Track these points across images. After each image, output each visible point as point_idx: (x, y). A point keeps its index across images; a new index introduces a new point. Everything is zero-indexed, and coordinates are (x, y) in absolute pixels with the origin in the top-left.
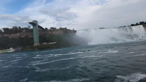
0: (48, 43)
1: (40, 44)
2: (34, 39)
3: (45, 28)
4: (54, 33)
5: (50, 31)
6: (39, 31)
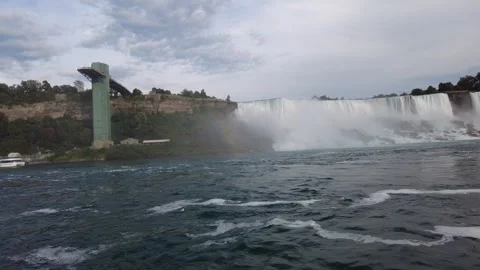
0: (141, 142)
1: (112, 143)
2: (96, 124)
3: (131, 91)
4: (164, 107)
5: (150, 99)
6: (112, 98)
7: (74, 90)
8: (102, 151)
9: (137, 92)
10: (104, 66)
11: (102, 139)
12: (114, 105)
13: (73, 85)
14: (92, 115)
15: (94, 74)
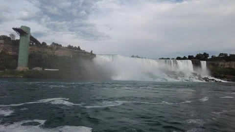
0: (43, 69)
1: (28, 69)
2: (19, 58)
3: (41, 43)
4: (57, 52)
5: (51, 48)
6: (30, 45)
7: (9, 38)
8: (22, 72)
9: (44, 44)
10: (28, 29)
11: (22, 65)
12: (31, 49)
13: (9, 36)
14: (18, 53)
15: (22, 32)
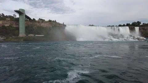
0: (35, 35)
1: (25, 35)
2: (20, 29)
3: (32, 19)
4: (42, 25)
5: (38, 22)
6: (26, 21)
7: (13, 17)
8: (22, 38)
9: (34, 19)
10: (24, 10)
11: (22, 33)
12: (26, 23)
13: (12, 16)
14: (19, 26)
15: (20, 12)
